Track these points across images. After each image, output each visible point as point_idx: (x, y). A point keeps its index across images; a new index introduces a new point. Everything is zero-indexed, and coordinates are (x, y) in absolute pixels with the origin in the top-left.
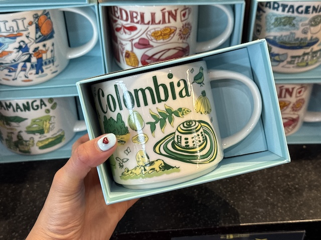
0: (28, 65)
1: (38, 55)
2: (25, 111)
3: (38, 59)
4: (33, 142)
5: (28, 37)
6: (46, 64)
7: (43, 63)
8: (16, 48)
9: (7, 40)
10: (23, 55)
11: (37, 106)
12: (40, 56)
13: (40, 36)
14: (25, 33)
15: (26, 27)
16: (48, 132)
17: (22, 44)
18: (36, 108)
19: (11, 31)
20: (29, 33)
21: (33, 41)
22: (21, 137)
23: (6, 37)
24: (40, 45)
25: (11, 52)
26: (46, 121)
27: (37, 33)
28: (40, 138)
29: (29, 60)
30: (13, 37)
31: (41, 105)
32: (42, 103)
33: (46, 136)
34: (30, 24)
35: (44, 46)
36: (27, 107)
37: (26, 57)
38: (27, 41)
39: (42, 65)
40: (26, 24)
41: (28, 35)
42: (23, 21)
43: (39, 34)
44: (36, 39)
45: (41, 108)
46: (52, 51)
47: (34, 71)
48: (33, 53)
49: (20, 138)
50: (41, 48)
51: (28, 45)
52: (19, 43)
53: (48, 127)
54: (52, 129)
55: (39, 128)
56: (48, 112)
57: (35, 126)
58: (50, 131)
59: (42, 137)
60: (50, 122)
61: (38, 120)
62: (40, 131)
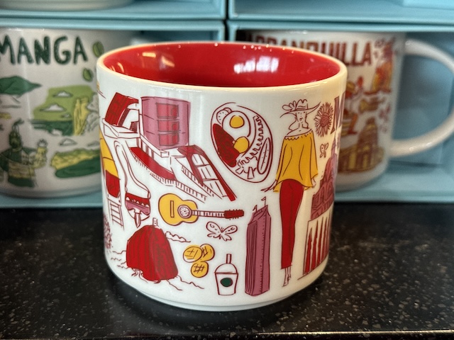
2: (38, 62)
4: (44, 154)
11: (67, 53)
16: (82, 132)
18: (62, 57)
22: (18, 137)
26: (81, 102)
28: (61, 144)
31: (76, 53)
32: (79, 49)
33: (75, 143)
45: (75, 62)
49: (15, 140)
53: (82, 117)
54: (92, 126)
55: (63, 117)
56: (88, 77)
57: (54, 108)
58: (86, 130)
59: (66, 142)
60: (89, 107)
61: (63, 94)
62: (63, 126)
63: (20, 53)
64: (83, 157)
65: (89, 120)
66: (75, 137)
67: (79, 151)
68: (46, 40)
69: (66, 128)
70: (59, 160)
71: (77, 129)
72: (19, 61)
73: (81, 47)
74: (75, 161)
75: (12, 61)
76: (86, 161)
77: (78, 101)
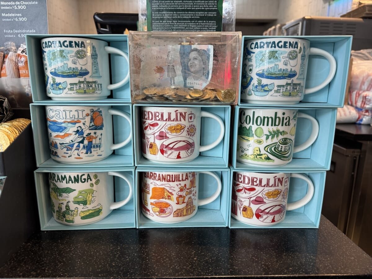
0: (81, 145)
1: (89, 139)
2: (75, 183)
3: (89, 142)
5: (84, 124)
6: (94, 147)
7: (92, 146)
8: (75, 132)
9: (70, 125)
10: (79, 137)
11: (85, 179)
12: (90, 140)
13: (93, 126)
14: (83, 121)
15: (84, 117)
17: (79, 128)
18: (83, 181)
19: (73, 118)
20: (85, 121)
21: (87, 128)
23: (69, 122)
24: (92, 132)
25: (71, 134)
27: (91, 123)
28: (83, 208)
29: (82, 142)
30: (74, 123)
31: (88, 179)
33: (87, 208)
34: (87, 115)
35: (95, 133)
36: (76, 180)
37: (81, 139)
38: (83, 127)
39: (91, 147)
40: (84, 115)
41: (84, 123)
42: (82, 112)
43: (92, 124)
44: (90, 127)
45: (87, 182)
46: (100, 139)
47: (85, 151)
48: (86, 137)
49: (67, 208)
50: (92, 134)
51: (84, 130)
52: (77, 127)
53: (90, 199)
54: (93, 201)
55: (83, 199)
56: (92, 186)
57: (80, 197)
58: (91, 203)
59: (85, 207)
60: (93, 195)
61: (83, 192)
62: (83, 202)
63: (69, 180)
64: (91, 212)
65: (92, 199)
66: (87, 206)
67: (89, 210)
68: (78, 176)
69: (85, 203)
70: (82, 213)
71: (88, 203)
72: (69, 183)
73: (90, 177)
74: (88, 213)
76: (92, 213)
77: (88, 194)
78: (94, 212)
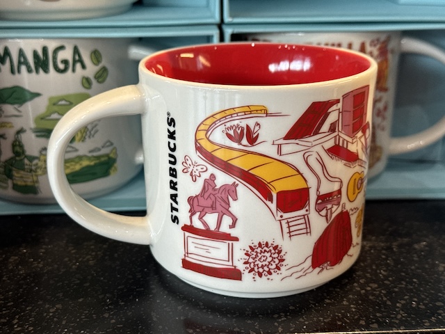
2: (37, 72)
11: (65, 62)
16: (82, 139)
18: (61, 66)
31: (75, 62)
32: (77, 58)
33: (76, 150)
36: (41, 62)
45: (74, 70)
54: (92, 132)
56: (87, 85)
57: (55, 116)
58: (87, 137)
59: (68, 149)
61: (63, 102)
63: (20, 63)
64: (85, 163)
65: (90, 127)
66: (76, 144)
67: (80, 158)
68: (45, 50)
71: (78, 136)
72: (19, 71)
73: (79, 56)
74: (78, 167)
75: (12, 72)
76: (88, 167)
78: (95, 165)
